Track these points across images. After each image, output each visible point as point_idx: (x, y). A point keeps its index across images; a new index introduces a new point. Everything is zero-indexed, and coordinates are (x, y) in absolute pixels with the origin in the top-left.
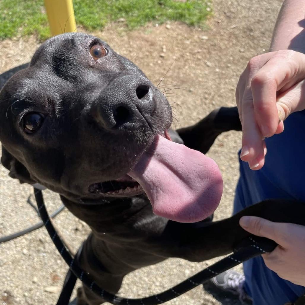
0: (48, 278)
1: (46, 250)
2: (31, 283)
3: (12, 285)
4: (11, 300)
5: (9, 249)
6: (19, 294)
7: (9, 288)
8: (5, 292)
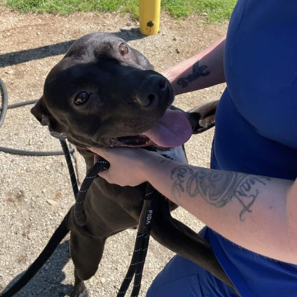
0: (53, 193)
1: (62, 172)
2: (41, 192)
3: (27, 188)
4: (22, 198)
5: (38, 161)
6: (29, 196)
7: (24, 189)
8: (21, 191)
